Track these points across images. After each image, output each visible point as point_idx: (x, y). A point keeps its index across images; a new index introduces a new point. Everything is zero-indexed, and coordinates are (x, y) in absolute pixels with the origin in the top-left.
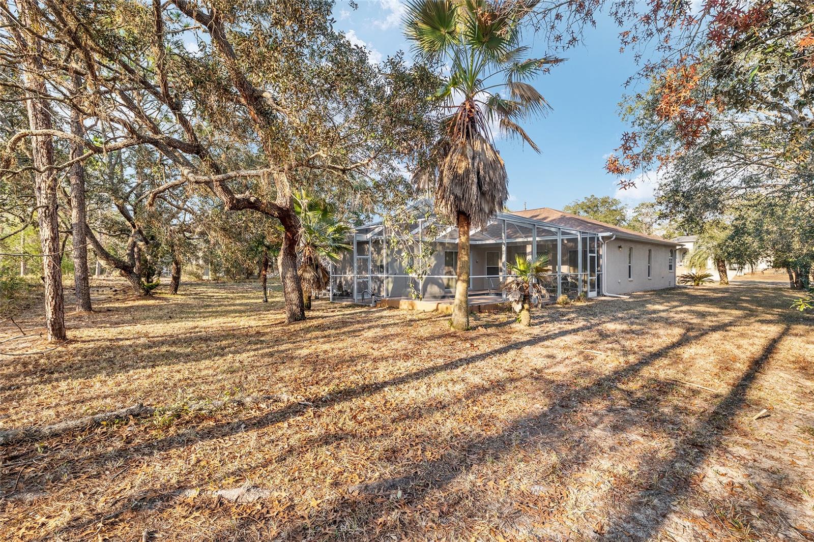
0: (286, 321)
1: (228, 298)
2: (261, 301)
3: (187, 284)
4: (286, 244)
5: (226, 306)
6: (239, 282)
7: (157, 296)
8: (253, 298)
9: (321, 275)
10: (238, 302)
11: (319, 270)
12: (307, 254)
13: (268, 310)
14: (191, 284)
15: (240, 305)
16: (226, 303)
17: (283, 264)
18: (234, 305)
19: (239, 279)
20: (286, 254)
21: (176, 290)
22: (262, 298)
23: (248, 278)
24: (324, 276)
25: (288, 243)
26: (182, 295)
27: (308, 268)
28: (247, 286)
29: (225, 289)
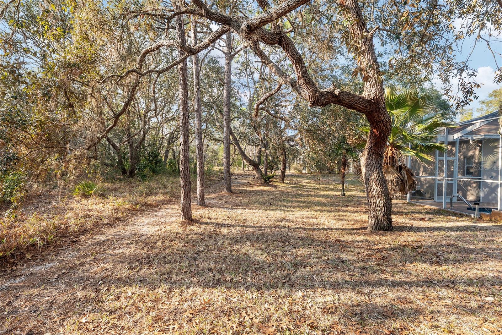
0: (369, 229)
1: (315, 189)
2: (339, 193)
3: (292, 176)
4: (371, 143)
5: (312, 196)
6: (324, 175)
7: (271, 183)
8: (333, 190)
9: (406, 177)
10: (322, 193)
11: (403, 172)
12: (389, 155)
13: (347, 206)
14: (295, 176)
15: (323, 196)
16: (313, 193)
17: (367, 165)
18: (318, 196)
19: (324, 173)
20: (370, 155)
21: (283, 180)
22: (340, 190)
23: (330, 173)
24: (409, 178)
25: (374, 141)
26: (287, 184)
27: (390, 169)
28: (329, 179)
29: (315, 180)
